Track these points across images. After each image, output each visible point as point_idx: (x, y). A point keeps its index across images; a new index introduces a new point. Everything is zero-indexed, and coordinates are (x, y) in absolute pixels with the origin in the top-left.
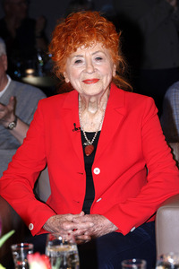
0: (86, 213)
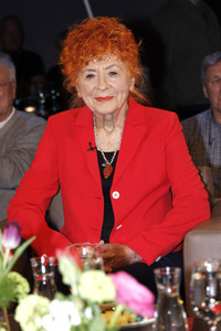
0: (106, 242)
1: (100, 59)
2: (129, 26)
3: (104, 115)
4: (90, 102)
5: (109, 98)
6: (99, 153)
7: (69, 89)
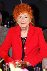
1: (23, 13)
2: (30, 6)
3: (23, 28)
4: (20, 24)
5: (25, 23)
6: (22, 38)
7: (15, 21)
